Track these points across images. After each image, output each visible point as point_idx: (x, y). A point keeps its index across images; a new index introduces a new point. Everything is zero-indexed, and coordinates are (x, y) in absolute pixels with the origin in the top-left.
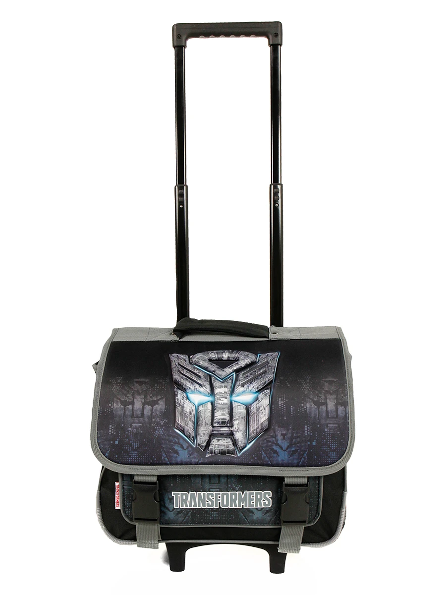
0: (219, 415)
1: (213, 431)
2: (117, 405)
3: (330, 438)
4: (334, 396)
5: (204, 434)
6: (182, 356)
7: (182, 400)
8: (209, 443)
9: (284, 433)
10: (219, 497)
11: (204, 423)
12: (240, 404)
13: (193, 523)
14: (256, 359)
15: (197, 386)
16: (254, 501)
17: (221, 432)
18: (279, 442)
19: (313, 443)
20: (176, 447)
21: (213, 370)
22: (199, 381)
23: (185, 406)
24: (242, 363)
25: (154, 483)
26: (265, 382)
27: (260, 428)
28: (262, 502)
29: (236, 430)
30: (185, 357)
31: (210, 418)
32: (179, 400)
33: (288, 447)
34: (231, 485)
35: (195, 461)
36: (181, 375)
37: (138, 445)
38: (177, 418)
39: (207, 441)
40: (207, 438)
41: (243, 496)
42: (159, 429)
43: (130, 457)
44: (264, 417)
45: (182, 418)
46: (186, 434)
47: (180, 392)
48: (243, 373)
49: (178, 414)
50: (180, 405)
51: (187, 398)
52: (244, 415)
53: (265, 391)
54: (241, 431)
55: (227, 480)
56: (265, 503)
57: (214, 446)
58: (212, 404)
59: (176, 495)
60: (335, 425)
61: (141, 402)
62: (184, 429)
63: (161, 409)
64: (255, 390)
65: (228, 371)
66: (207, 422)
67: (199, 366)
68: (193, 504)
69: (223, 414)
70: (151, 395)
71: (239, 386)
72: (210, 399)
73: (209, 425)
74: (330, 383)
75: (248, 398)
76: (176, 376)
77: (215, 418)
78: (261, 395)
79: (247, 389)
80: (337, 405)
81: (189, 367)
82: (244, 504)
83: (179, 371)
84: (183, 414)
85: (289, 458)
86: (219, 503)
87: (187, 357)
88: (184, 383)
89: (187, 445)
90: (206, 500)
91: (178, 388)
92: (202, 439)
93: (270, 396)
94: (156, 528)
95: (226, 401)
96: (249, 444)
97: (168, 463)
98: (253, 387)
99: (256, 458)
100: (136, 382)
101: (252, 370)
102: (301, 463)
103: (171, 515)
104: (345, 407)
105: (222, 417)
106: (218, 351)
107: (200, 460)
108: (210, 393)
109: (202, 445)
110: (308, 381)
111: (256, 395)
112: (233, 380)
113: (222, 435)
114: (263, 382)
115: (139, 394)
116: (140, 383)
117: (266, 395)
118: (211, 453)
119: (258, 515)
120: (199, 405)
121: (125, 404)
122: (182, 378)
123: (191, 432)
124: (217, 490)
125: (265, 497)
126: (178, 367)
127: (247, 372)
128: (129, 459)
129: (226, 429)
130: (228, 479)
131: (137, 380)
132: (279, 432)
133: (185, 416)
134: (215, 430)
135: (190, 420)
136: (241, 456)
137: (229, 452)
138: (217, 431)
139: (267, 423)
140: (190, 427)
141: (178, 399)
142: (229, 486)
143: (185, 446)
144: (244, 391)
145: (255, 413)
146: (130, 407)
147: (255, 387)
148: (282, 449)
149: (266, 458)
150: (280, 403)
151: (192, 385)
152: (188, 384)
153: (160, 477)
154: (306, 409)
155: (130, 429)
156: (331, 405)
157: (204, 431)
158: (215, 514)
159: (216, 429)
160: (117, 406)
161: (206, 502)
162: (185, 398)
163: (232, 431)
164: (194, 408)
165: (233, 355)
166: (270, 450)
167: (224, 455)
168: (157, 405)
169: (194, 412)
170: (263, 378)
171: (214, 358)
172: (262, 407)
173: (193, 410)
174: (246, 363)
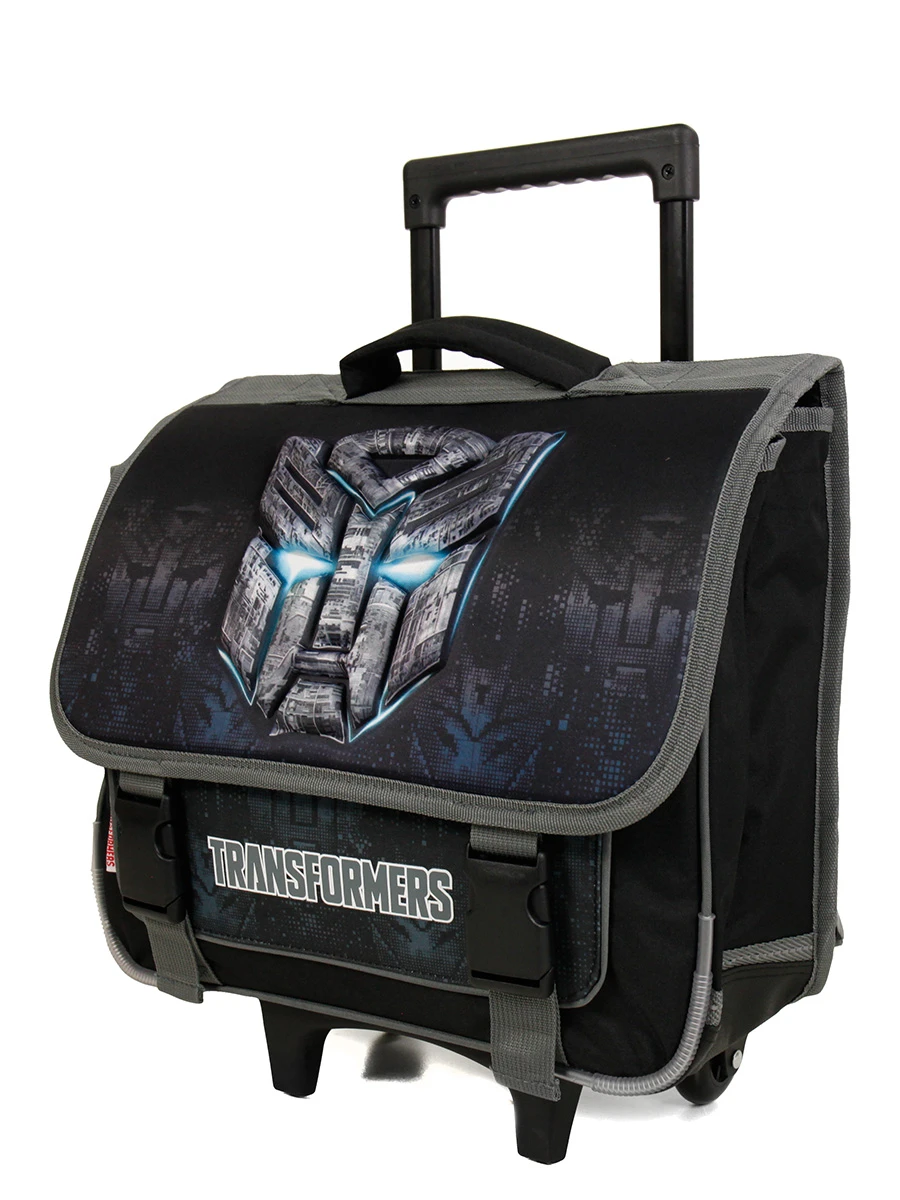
1: (298, 660)
2: (120, 574)
3: (612, 711)
4: (657, 575)
5: (271, 668)
6: (305, 443)
7: (248, 566)
8: (281, 697)
9: (486, 683)
10: (317, 869)
12: (389, 586)
13: (266, 940)
16: (406, 896)
17: (320, 666)
18: (466, 712)
19: (561, 722)
20: (211, 703)
21: (359, 483)
22: (311, 515)
23: (251, 583)
24: (439, 466)
26: (471, 522)
28: (428, 904)
29: (351, 662)
30: (310, 447)
33: (488, 728)
34: (345, 836)
35: (242, 744)
37: (133, 687)
40: (280, 680)
41: (375, 877)
42: (186, 646)
43: (111, 718)
44: (430, 628)
45: (234, 615)
54: (362, 666)
55: (335, 820)
56: (434, 908)
58: (323, 583)
59: (219, 845)
60: (637, 670)
61: (169, 571)
63: (208, 591)
65: (394, 484)
66: (287, 633)
68: (256, 880)
70: (198, 551)
71: (401, 530)
73: (289, 643)
74: (660, 529)
75: (419, 568)
79: (417, 542)
80: (664, 599)
82: (379, 902)
83: (277, 484)
84: (240, 604)
85: (484, 763)
86: (318, 887)
89: (235, 697)
90: (286, 872)
95: (352, 574)
96: (384, 708)
97: (184, 743)
98: (433, 535)
99: (392, 755)
102: (514, 785)
103: (211, 907)
104: (684, 613)
106: (397, 430)
107: (254, 743)
108: (327, 549)
110: (597, 521)
111: (436, 562)
113: (321, 677)
114: (465, 520)
115: (174, 547)
116: (187, 517)
118: (282, 725)
119: (420, 944)
121: (136, 573)
122: (274, 503)
124: (309, 845)
125: (435, 889)
126: (279, 474)
127: (440, 490)
129: (331, 658)
130: (336, 815)
131: (183, 509)
132: (474, 678)
133: (242, 612)
134: (307, 660)
135: (249, 624)
136: (355, 743)
137: (325, 728)
138: (311, 661)
139: (436, 646)
140: (247, 642)
142: (340, 837)
144: (409, 547)
146: (143, 582)
147: (437, 536)
148: (470, 734)
149: (421, 757)
150: (496, 589)
151: (288, 525)
152: (283, 525)
154: (564, 610)
155: (127, 642)
156: (641, 603)
158: (311, 920)
159: (311, 655)
160: (118, 579)
161: (287, 880)
163: (343, 663)
165: (431, 441)
166: (435, 733)
167: (315, 737)
168: (200, 580)
169: (270, 603)
170: (469, 510)
171: (383, 448)
172: (435, 596)
173: (266, 596)
174: (449, 463)
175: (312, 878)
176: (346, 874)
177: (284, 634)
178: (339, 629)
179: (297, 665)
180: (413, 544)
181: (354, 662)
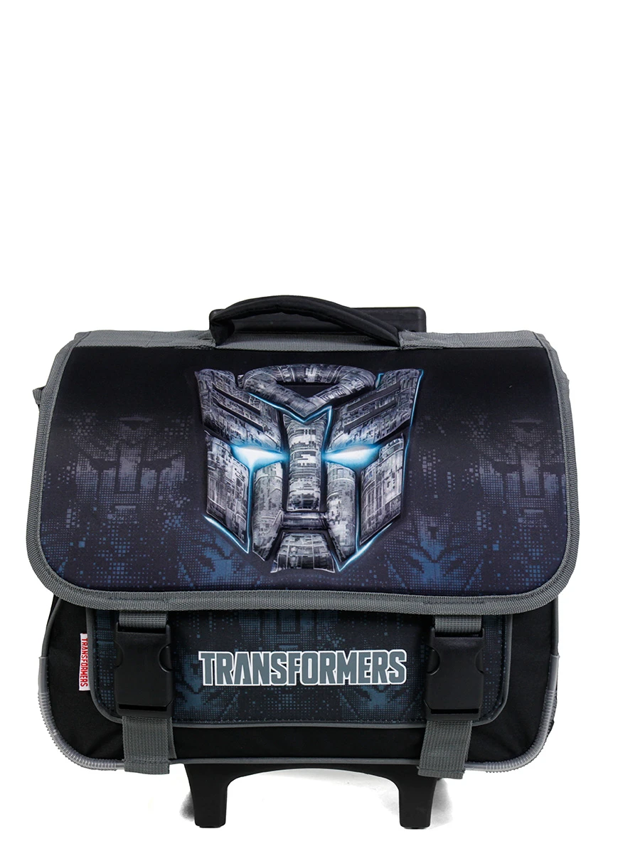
0: (299, 489)
1: (285, 520)
2: (84, 467)
3: (527, 536)
4: (535, 454)
5: (267, 526)
6: (221, 373)
7: (221, 458)
8: (277, 545)
9: (434, 525)
10: (298, 662)
11: (266, 504)
12: (343, 467)
13: (244, 718)
14: (375, 381)
15: (253, 431)
16: (371, 670)
17: (303, 523)
18: (424, 544)
19: (494, 545)
20: (209, 553)
21: (286, 399)
22: (256, 422)
23: (228, 468)
24: (347, 389)
25: (161, 630)
26: (394, 424)
27: (384, 513)
28: (388, 674)
29: (334, 518)
30: (227, 376)
31: (280, 494)
32: (215, 457)
33: (442, 554)
34: (323, 637)
35: (247, 580)
36: (219, 409)
37: (127, 549)
38: (210, 493)
39: (272, 540)
40: (274, 534)
41: (347, 661)
42: (172, 516)
43: (110, 573)
44: (392, 492)
45: (222, 492)
46: (229, 526)
47: (216, 441)
48: (347, 405)
49: (212, 485)
50: (216, 466)
51: (232, 454)
52: (350, 488)
53: (395, 441)
54: (344, 520)
55: (315, 627)
56: (392, 676)
57: (288, 550)
58: (285, 466)
59: (208, 658)
60: (537, 511)
61: (134, 463)
62: (225, 516)
63: (178, 476)
64: (372, 438)
65: (318, 401)
66: (273, 501)
67: (258, 394)
68: (243, 676)
69: (307, 486)
70: (156, 449)
71: (339, 430)
72: (280, 457)
73: (277, 508)
74: (528, 427)
75: (359, 455)
76: (209, 412)
77: (291, 495)
78: (386, 450)
79: (358, 438)
80: (543, 469)
81: (236, 395)
82: (349, 678)
83: (215, 400)
84: (223, 484)
85: (444, 576)
86: (298, 675)
87: (233, 375)
88: (226, 425)
89: (232, 549)
90: (271, 667)
91: (213, 436)
92: (264, 535)
93: (404, 450)
94: (164, 729)
95: (312, 460)
96: (360, 547)
97: (192, 585)
98: (370, 433)
99: (375, 576)
100: (123, 422)
101: (366, 400)
102: (468, 587)
103: (196, 702)
104: (559, 476)
105: (306, 492)
106: (295, 366)
107: (258, 579)
108: (279, 443)
109: (263, 547)
110: (481, 423)
111: (374, 450)
112: (327, 421)
113: (304, 529)
114: (390, 423)
115: (132, 446)
116: (134, 425)
117: (396, 448)
118: (282, 563)
119: (379, 701)
120: (257, 469)
121: (100, 466)
122: (222, 414)
123: (239, 521)
124: (292, 647)
125: (393, 663)
126: (213, 394)
127: (358, 404)
128: (106, 579)
129: (314, 516)
130: (316, 624)
131: (126, 419)
132: (424, 525)
133: (228, 489)
134: (291, 519)
135: (238, 497)
136: (344, 571)
137: (320, 563)
138: (295, 519)
139: (398, 504)
140: (237, 512)
141: (212, 456)
142: (319, 638)
143: (228, 551)
144: (351, 441)
145: (373, 485)
146: (111, 472)
147: (373, 434)
148: (430, 559)
149: (397, 576)
150: (424, 466)
151: (242, 428)
152: (235, 428)
153: (173, 616)
154: (479, 478)
155: (110, 517)
156: (530, 471)
157: (268, 520)
158: (288, 698)
159: (292, 516)
160: (83, 471)
161: (271, 673)
162: (227, 454)
163: (325, 520)
164: (245, 474)
165: (327, 374)
166: (404, 560)
167: (309, 570)
168: (167, 469)
169: (246, 482)
170: (391, 417)
171: (288, 378)
172: (389, 471)
173: (244, 477)
174: (353, 387)
175: (293, 668)
176: (323, 662)
177: (270, 502)
178: (313, 497)
179: (285, 523)
180: (355, 439)
181: (337, 517)
